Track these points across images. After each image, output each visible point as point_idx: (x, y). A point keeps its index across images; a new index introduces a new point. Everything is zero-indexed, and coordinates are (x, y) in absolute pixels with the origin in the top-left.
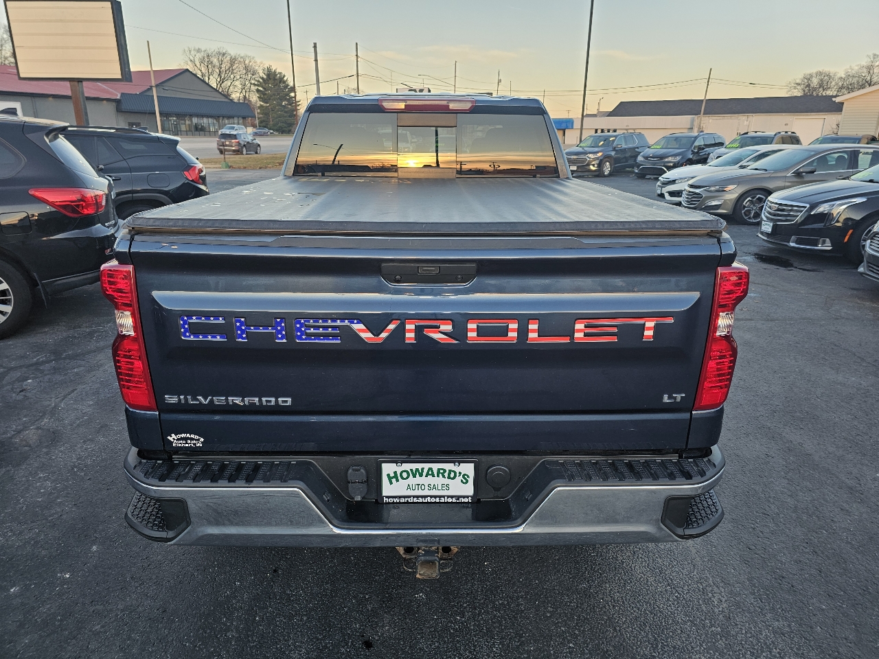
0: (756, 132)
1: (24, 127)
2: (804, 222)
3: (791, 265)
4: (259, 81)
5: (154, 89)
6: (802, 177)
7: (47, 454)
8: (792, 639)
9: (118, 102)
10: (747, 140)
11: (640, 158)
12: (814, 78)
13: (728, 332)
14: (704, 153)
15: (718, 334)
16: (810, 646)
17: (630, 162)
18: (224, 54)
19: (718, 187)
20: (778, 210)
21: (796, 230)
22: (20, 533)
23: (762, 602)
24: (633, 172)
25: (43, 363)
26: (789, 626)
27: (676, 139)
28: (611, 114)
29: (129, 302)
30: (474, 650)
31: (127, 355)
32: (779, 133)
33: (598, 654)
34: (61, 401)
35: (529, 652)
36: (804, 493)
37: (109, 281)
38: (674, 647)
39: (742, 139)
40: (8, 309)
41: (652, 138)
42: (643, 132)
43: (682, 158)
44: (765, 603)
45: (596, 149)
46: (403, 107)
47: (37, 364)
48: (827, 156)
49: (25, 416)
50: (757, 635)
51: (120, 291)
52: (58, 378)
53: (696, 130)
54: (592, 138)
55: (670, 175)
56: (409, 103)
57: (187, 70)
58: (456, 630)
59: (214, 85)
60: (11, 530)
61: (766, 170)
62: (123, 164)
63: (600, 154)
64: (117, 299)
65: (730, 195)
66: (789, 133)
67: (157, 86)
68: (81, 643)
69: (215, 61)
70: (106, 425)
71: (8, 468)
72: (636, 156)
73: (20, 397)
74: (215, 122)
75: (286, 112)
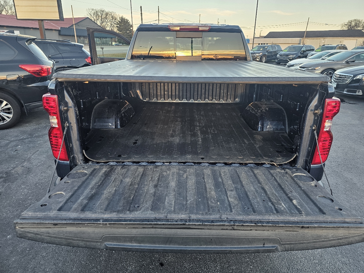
0: (328, 45)
1: (17, 38)
2: (350, 83)
3: (344, 101)
4: (117, 23)
5: (74, 26)
6: (349, 63)
7: (26, 177)
8: (350, 266)
9: (59, 31)
10: (324, 48)
11: (278, 56)
12: (353, 22)
13: (329, 129)
14: (306, 54)
15: (325, 130)
16: (359, 270)
17: (274, 57)
18: (103, 11)
19: (312, 68)
20: (339, 77)
21: (347, 86)
22: (13, 212)
23: (336, 249)
24: (275, 62)
25: (25, 139)
26: (349, 260)
27: (294, 47)
28: (265, 37)
29: (55, 112)
30: (208, 268)
31: (55, 136)
32: (338, 45)
33: (263, 271)
34: (32, 155)
35: (233, 269)
36: (354, 201)
37: (46, 102)
38: (297, 269)
39: (322, 47)
40: (11, 116)
41: (283, 47)
42: (279, 45)
43: (296, 56)
44: (338, 250)
45: (259, 52)
46: (179, 29)
47: (22, 139)
48: (360, 55)
49: (17, 161)
50: (334, 264)
51: (52, 107)
52: (31, 145)
53: (302, 44)
54: (258, 47)
55: (291, 62)
56: (182, 27)
57: (88, 18)
58: (200, 259)
59: (99, 24)
60: (9, 210)
61: (333, 60)
62: (60, 55)
63: (261, 54)
64: (50, 110)
65: (317, 71)
66: (343, 45)
67: (75, 24)
68: (37, 261)
69: (99, 14)
70: (51, 166)
71: (9, 184)
72: (276, 55)
73: (15, 153)
74: (99, 40)
75: (129, 36)
